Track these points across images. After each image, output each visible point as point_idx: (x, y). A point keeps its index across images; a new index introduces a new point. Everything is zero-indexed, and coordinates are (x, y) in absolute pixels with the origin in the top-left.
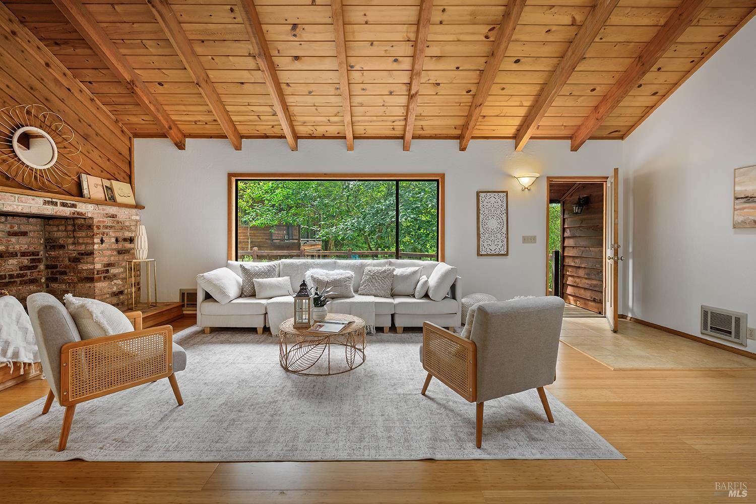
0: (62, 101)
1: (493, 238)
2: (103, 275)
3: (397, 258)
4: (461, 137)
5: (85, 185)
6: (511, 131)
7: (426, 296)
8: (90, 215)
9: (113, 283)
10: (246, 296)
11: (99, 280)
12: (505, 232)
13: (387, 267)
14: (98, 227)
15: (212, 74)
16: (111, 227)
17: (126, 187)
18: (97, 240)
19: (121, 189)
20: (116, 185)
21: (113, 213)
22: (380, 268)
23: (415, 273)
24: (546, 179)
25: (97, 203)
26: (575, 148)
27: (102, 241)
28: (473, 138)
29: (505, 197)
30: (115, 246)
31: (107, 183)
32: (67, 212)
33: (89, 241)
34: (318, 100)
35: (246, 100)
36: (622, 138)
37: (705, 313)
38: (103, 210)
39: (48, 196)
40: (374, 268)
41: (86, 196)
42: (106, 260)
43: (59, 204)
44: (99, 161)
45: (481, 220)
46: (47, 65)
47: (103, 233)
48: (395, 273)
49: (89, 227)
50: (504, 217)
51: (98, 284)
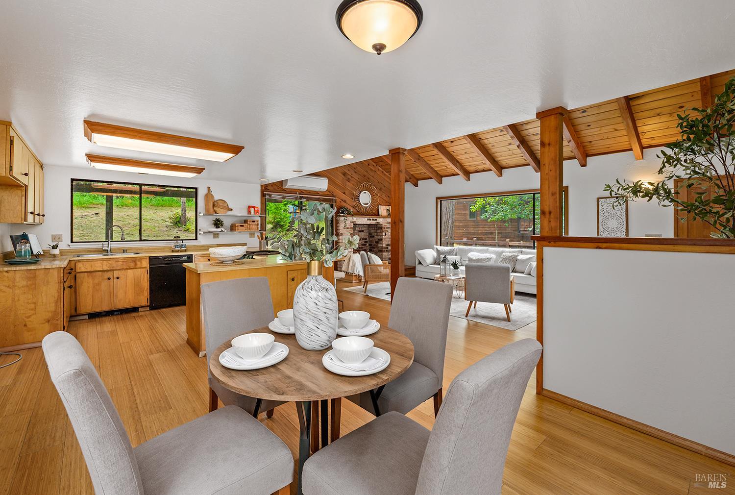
0: (373, 177)
2: (386, 250)
5: (380, 210)
8: (381, 223)
10: (437, 264)
11: (384, 251)
13: (514, 254)
14: (384, 228)
15: (421, 155)
16: (389, 228)
18: (384, 234)
21: (389, 221)
23: (530, 258)
24: (673, 182)
25: (384, 217)
27: (386, 234)
31: (388, 207)
32: (373, 222)
33: (381, 234)
34: (471, 155)
35: (438, 161)
38: (386, 220)
39: (368, 217)
41: (380, 214)
42: (387, 243)
43: (372, 219)
44: (385, 198)
45: (601, 220)
46: (369, 165)
47: (386, 231)
48: (518, 258)
49: (381, 228)
50: (624, 218)
51: (384, 253)
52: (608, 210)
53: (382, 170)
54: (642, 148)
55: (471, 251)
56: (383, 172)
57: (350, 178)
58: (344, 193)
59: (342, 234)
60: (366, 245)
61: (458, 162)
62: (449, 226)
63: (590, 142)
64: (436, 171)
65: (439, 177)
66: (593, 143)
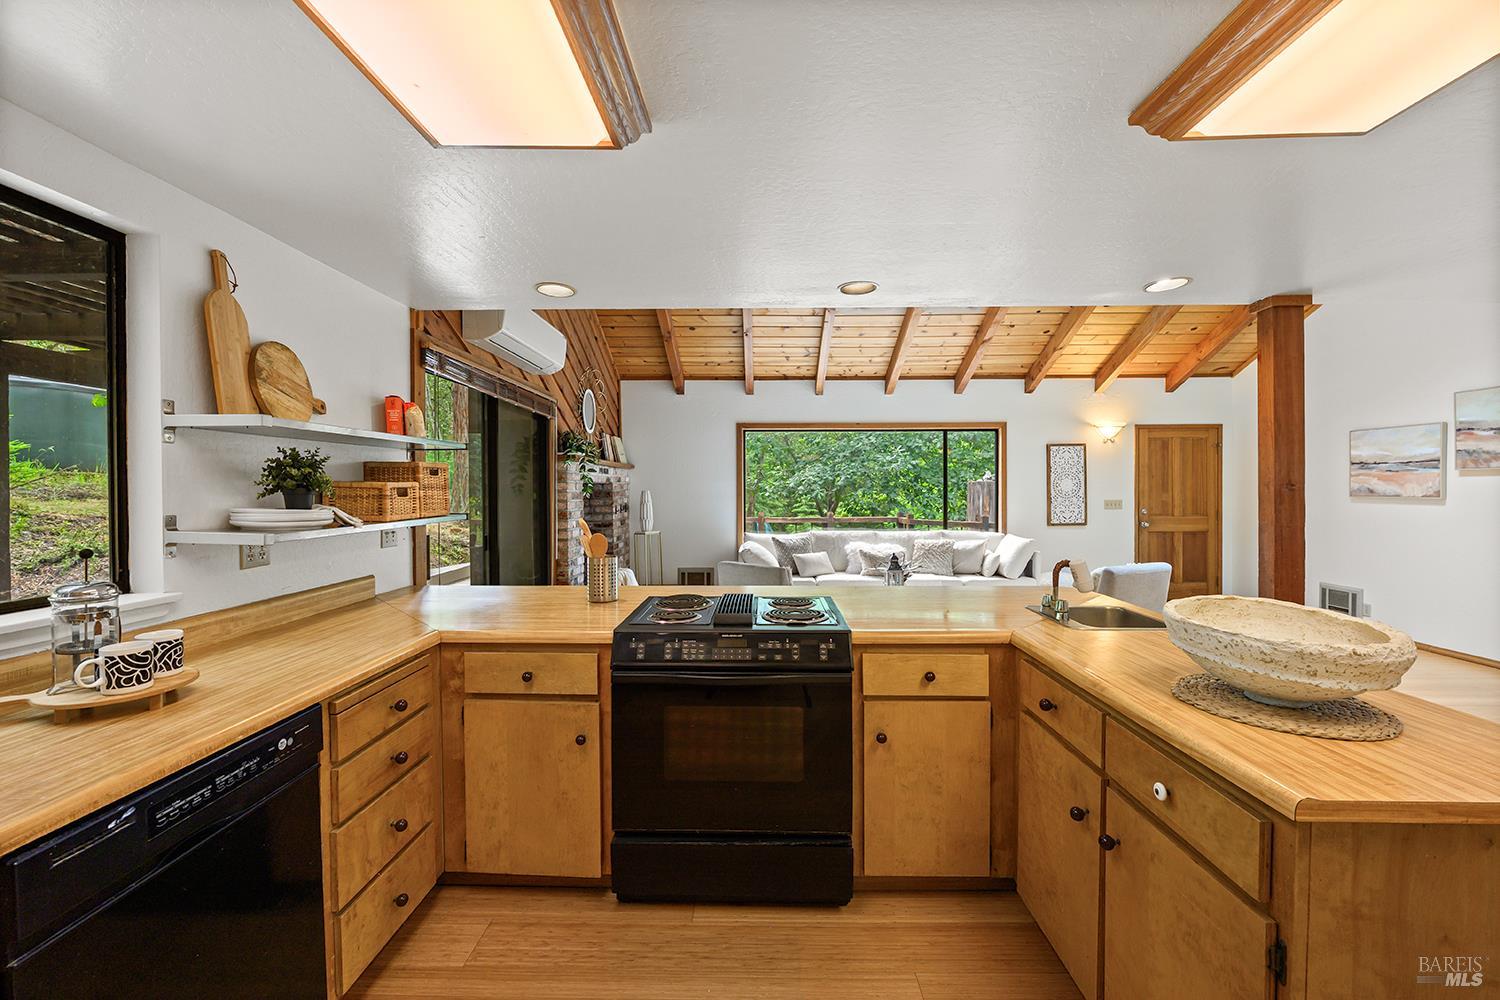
1: (1067, 502)
3: (945, 528)
4: (1029, 377)
6: (1090, 369)
7: (997, 574)
12: (1083, 496)
13: (942, 541)
16: (618, 493)
19: (619, 446)
21: (619, 476)
22: (935, 541)
23: (980, 546)
24: (1134, 428)
26: (1170, 389)
28: (1047, 377)
29: (1082, 452)
33: (604, 510)
36: (1231, 374)
37: (1323, 591)
38: (616, 473)
40: (928, 541)
42: (617, 533)
45: (1052, 480)
47: (616, 501)
48: (955, 547)
50: (1081, 476)
52: (1061, 464)
58: (562, 389)
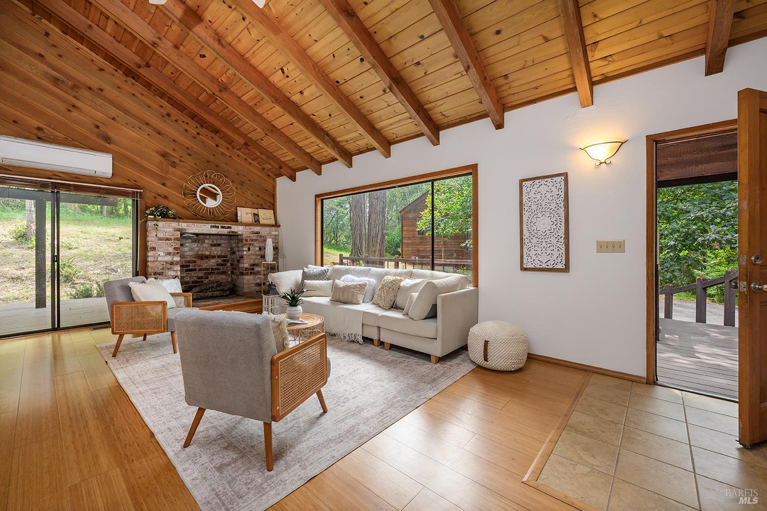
2: (249, 271)
5: (239, 214)
8: (240, 233)
9: (257, 277)
11: (247, 274)
12: (564, 236)
14: (246, 240)
16: (256, 240)
17: (270, 213)
18: (245, 249)
19: (265, 215)
20: (261, 212)
21: (257, 231)
24: (644, 140)
25: (246, 225)
27: (249, 249)
29: (563, 182)
30: (258, 253)
31: (255, 211)
32: (225, 231)
33: (240, 249)
34: (339, 120)
38: (250, 229)
39: (213, 223)
41: (239, 221)
42: (252, 262)
43: (220, 227)
44: (251, 198)
45: (525, 219)
46: (217, 146)
47: (250, 244)
48: (402, 284)
49: (242, 240)
50: (562, 212)
51: (247, 277)
52: (536, 200)
53: (245, 157)
54: (592, 84)
55: (347, 272)
56: (246, 159)
57: (178, 162)
58: (164, 184)
59: (154, 249)
60: (226, 264)
61: (328, 134)
62: (379, 241)
63: (506, 76)
64: (308, 154)
65: (317, 166)
66: (511, 77)
